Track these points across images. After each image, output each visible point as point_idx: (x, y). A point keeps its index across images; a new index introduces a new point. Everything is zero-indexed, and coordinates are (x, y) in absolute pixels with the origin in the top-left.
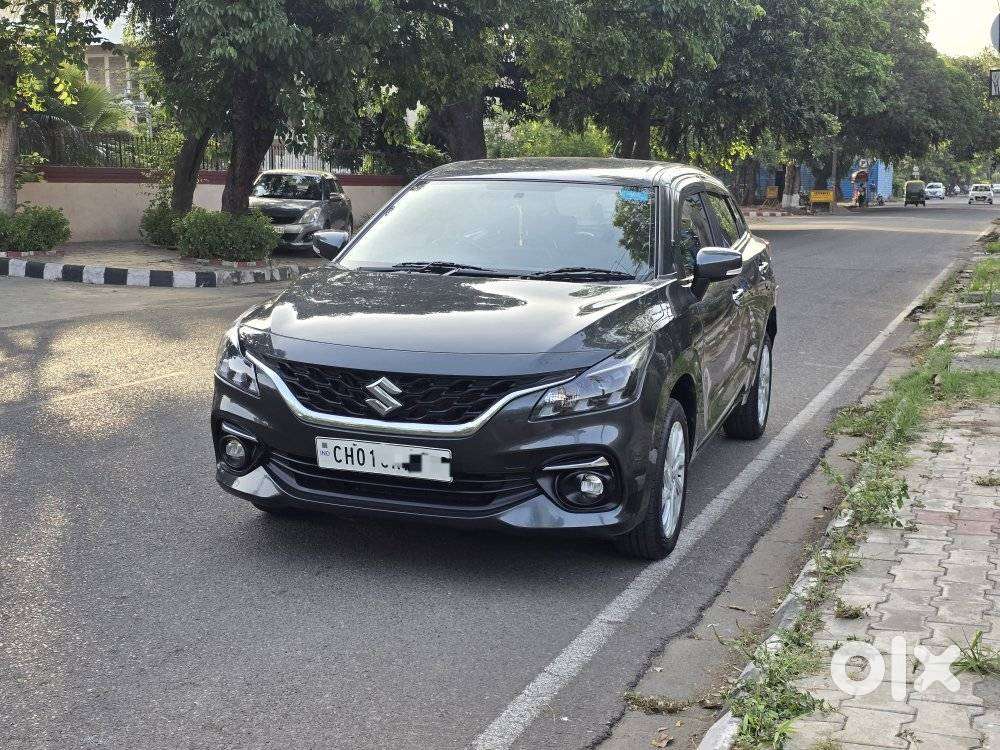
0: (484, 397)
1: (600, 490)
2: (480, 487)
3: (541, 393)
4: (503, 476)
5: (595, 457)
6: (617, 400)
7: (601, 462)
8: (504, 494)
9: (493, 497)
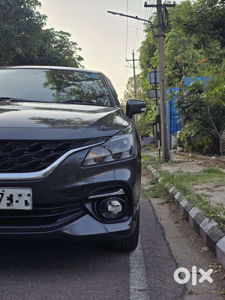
0: (52, 154)
1: (120, 209)
2: (49, 212)
3: (87, 151)
4: (63, 204)
5: (117, 189)
6: (127, 156)
7: (121, 192)
8: (65, 215)
9: (57, 218)
